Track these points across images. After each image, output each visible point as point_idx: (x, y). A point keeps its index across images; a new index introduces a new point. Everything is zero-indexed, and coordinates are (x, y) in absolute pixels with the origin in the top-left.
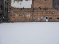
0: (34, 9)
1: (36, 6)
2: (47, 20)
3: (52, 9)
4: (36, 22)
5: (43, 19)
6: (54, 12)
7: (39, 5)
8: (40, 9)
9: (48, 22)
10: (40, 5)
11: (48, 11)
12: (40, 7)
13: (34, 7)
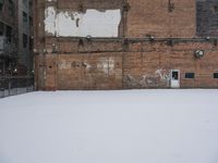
0: (127, 42)
1: (137, 30)
3: (194, 41)
4: (135, 88)
5: (163, 78)
6: (201, 53)
7: (146, 26)
8: (152, 40)
9: (181, 88)
10: (151, 28)
11: (180, 47)
12: (149, 36)
13: (129, 36)
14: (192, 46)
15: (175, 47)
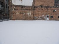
2: (48, 19)
3: (53, 7)
4: (37, 20)
5: (44, 17)
6: (55, 11)
8: (42, 7)
9: (49, 20)
10: (42, 3)
11: (50, 9)
12: (41, 5)
13: (35, 5)
14: (53, 9)
15: (48, 9)
